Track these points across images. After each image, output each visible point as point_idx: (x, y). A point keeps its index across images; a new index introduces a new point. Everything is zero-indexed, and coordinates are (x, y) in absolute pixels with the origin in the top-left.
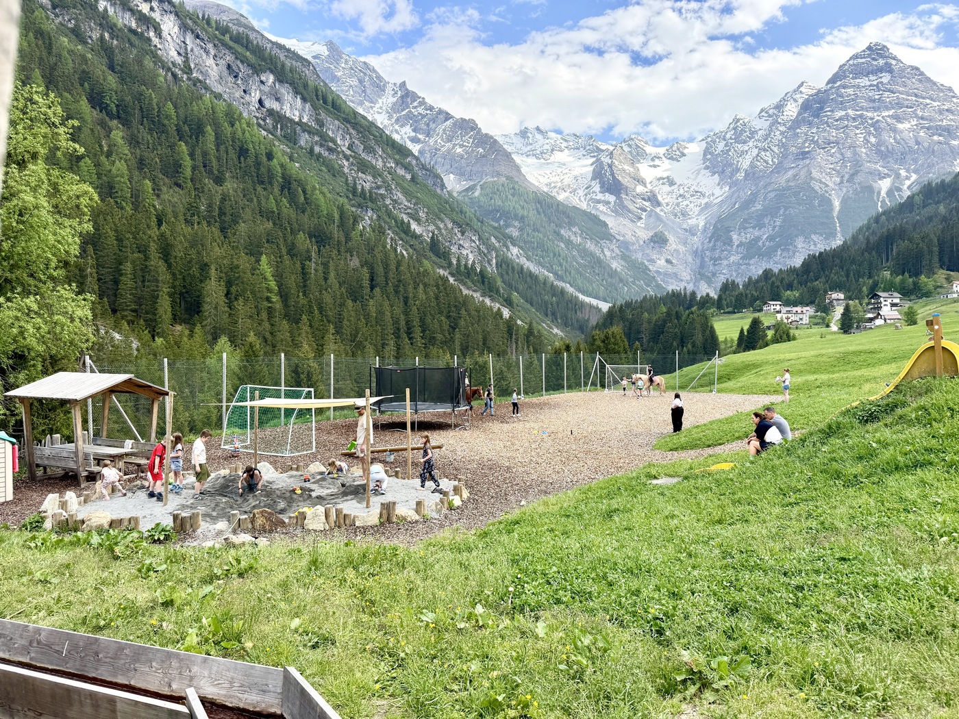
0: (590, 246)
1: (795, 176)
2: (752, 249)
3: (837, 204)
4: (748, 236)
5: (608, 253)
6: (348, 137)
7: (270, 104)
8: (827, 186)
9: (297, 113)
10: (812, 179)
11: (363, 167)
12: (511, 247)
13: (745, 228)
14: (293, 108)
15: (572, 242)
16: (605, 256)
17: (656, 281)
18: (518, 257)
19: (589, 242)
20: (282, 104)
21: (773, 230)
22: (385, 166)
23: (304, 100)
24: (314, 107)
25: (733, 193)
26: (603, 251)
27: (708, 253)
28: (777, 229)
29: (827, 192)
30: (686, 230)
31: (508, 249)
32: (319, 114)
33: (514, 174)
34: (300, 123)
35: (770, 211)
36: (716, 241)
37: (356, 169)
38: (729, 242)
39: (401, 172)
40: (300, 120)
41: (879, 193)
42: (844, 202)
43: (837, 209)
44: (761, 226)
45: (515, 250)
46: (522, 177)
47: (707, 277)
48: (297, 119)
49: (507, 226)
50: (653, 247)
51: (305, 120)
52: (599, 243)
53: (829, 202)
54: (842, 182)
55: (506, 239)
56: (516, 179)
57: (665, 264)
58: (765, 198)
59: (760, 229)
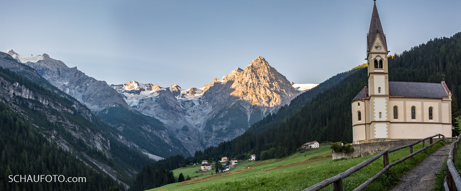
0: (155, 132)
1: (234, 105)
2: (220, 133)
3: (249, 117)
4: (218, 128)
5: (163, 136)
6: (47, 101)
7: (17, 94)
8: (246, 109)
9: (28, 96)
10: (241, 106)
11: (54, 112)
12: (119, 136)
13: (217, 125)
14: (26, 94)
15: (147, 131)
16: (162, 137)
17: (184, 147)
18: (123, 140)
19: (155, 131)
20: (22, 93)
21: (227, 126)
22: (63, 110)
23: (30, 90)
24: (34, 92)
25: (213, 111)
26: (161, 135)
27: (204, 135)
28: (228, 125)
29: (246, 112)
30: (196, 125)
31: (118, 137)
32: (36, 94)
33: (122, 103)
34: (29, 99)
35: (226, 118)
36: (207, 130)
37: (50, 114)
38: (211, 130)
39: (69, 111)
40: (29, 98)
41: (263, 113)
42: (251, 116)
43: (249, 119)
44: (223, 124)
45: (121, 137)
46: (126, 104)
47: (203, 144)
48: (28, 98)
49: (118, 126)
50: (183, 133)
51: (31, 98)
52: (159, 131)
53: (246, 116)
54: (250, 108)
55: (117, 132)
56: (123, 105)
57: (188, 139)
58: (224, 113)
59: (222, 125)
